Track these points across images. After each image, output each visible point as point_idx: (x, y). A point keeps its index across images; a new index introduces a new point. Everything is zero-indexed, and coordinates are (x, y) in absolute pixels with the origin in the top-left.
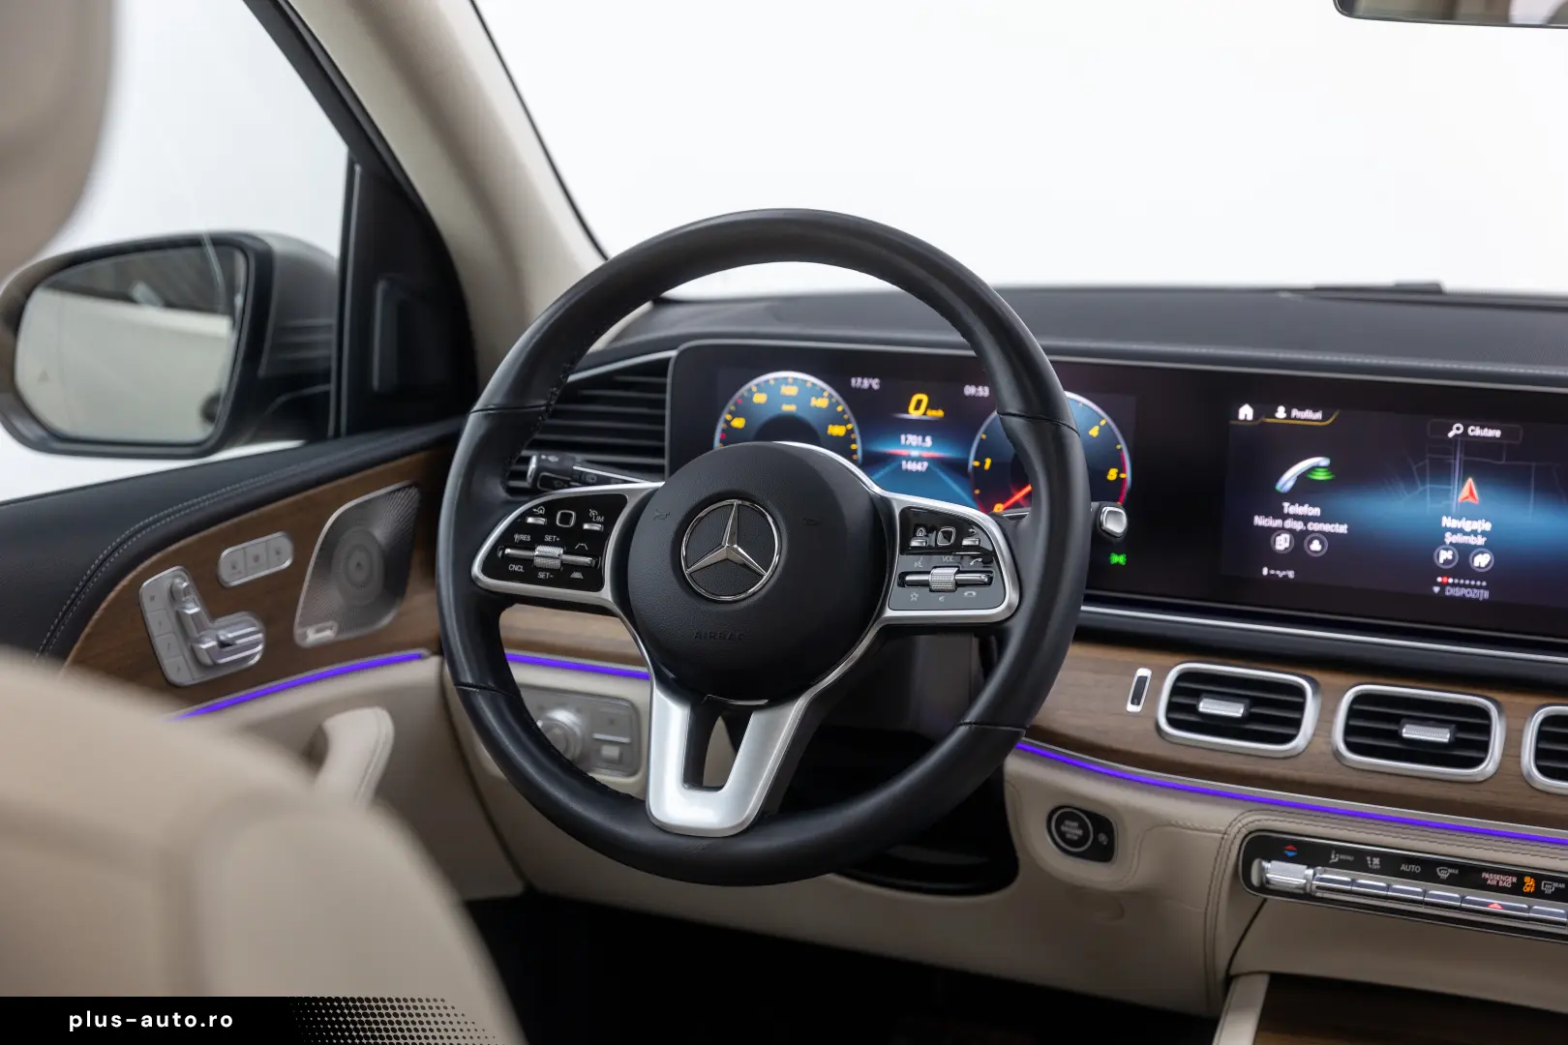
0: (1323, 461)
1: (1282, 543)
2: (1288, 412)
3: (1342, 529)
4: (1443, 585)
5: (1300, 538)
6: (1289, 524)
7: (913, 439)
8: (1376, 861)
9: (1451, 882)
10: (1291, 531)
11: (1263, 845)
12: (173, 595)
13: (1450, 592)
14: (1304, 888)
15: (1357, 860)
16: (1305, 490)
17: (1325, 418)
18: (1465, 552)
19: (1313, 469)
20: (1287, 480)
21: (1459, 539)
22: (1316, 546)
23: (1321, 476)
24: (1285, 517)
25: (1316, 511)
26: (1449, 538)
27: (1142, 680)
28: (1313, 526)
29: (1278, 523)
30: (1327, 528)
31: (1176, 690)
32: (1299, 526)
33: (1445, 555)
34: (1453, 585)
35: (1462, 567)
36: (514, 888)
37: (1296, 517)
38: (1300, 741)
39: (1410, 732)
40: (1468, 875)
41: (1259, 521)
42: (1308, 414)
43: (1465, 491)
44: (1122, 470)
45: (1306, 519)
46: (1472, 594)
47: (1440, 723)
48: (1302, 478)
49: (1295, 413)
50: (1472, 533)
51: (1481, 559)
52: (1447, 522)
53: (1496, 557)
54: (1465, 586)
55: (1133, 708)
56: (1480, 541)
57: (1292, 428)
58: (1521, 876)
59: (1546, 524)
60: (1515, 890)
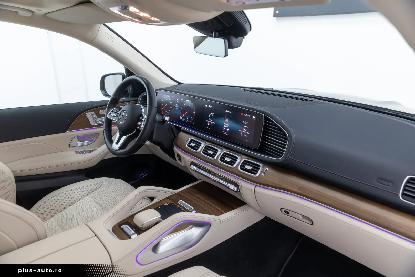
1: (209, 124)
2: (208, 106)
3: (214, 123)
4: (224, 132)
5: (211, 123)
6: (209, 121)
7: (177, 105)
9: (207, 172)
10: (210, 122)
11: (192, 163)
12: (92, 115)
14: (193, 169)
15: (200, 167)
16: (211, 117)
17: (213, 108)
18: (226, 128)
20: (209, 116)
21: (226, 126)
22: (212, 125)
23: (213, 115)
24: (209, 120)
25: (212, 120)
26: (225, 126)
27: (188, 139)
28: (212, 122)
30: (213, 123)
31: (190, 141)
33: (224, 128)
34: (225, 133)
35: (226, 130)
36: (152, 154)
37: (210, 121)
38: (198, 150)
39: (209, 152)
40: (210, 172)
41: (207, 121)
42: (212, 107)
43: (227, 120)
44: (194, 112)
48: (211, 115)
49: (211, 106)
50: (227, 126)
51: (228, 130)
52: (225, 124)
53: (229, 130)
54: (226, 133)
55: (185, 143)
56: (228, 127)
57: (210, 108)
58: (214, 173)
59: (235, 126)
60: (213, 175)
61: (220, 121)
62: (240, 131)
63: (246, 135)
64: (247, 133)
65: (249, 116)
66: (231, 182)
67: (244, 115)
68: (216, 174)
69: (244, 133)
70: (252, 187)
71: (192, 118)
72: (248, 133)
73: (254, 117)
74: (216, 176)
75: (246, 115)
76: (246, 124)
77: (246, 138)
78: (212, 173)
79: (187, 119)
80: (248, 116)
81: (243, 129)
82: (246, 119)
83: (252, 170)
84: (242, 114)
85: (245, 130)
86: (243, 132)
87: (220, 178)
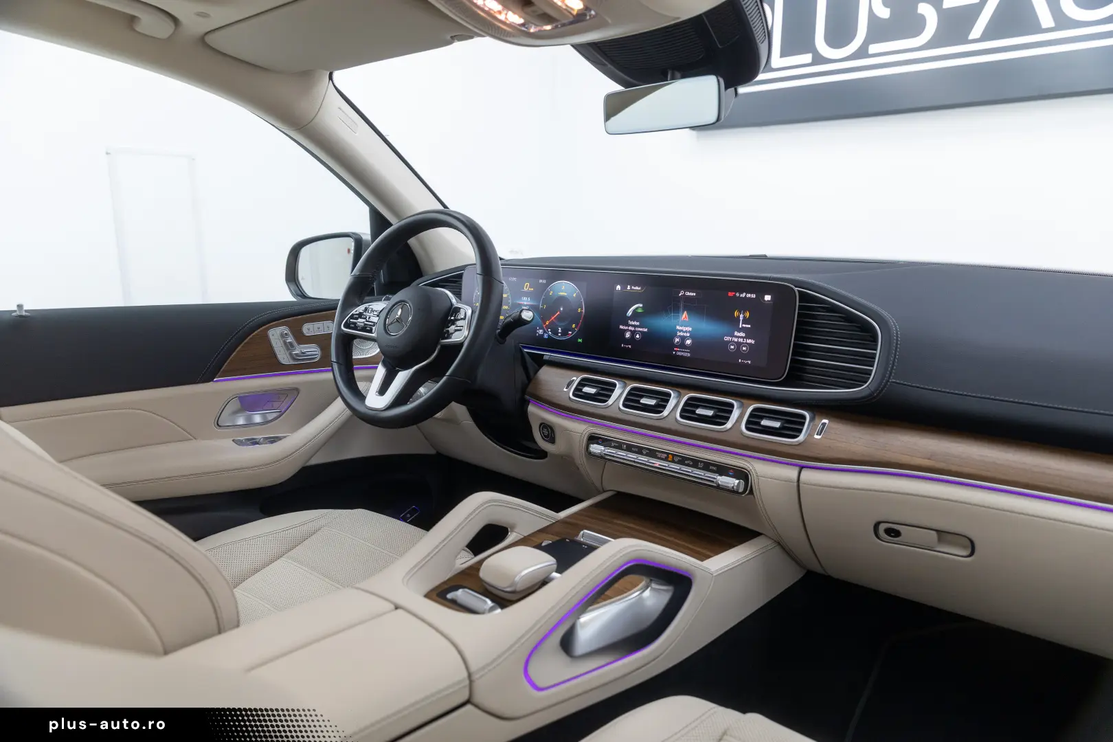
0: (641, 305)
1: (628, 335)
2: (631, 287)
3: (646, 330)
4: (676, 351)
5: (633, 333)
6: (630, 328)
7: (525, 298)
8: (625, 446)
9: (647, 455)
10: (631, 331)
11: (593, 439)
12: (283, 336)
13: (679, 353)
14: (600, 453)
15: (619, 446)
16: (636, 316)
17: (642, 289)
18: (683, 339)
19: (637, 308)
20: (630, 313)
21: (682, 334)
22: (638, 336)
23: (640, 311)
24: (629, 325)
25: (638, 323)
26: (679, 334)
28: (638, 329)
29: (626, 328)
30: (641, 329)
32: (633, 329)
33: (677, 340)
34: (679, 351)
35: (682, 345)
36: (434, 452)
37: (632, 326)
39: (644, 401)
40: (652, 453)
41: (621, 327)
42: (637, 288)
43: (684, 316)
44: (582, 309)
45: (634, 326)
46: (685, 354)
47: (654, 398)
48: (634, 311)
49: (633, 287)
50: (686, 332)
51: (688, 342)
52: (678, 327)
53: (693, 343)
54: (683, 352)
55: (565, 390)
56: (688, 335)
57: (632, 293)
58: (668, 454)
59: (710, 328)
60: (666, 459)
61: (663, 323)
62: (727, 339)
63: (744, 348)
64: (749, 341)
65: (753, 296)
66: (722, 470)
67: (737, 294)
68: (673, 455)
69: (739, 344)
70: (792, 473)
71: (574, 326)
72: (753, 342)
73: (768, 298)
74: (673, 461)
75: (743, 295)
76: (744, 317)
77: (745, 357)
78: (661, 455)
79: (560, 331)
80: (749, 295)
81: (736, 333)
82: (744, 305)
83: (782, 428)
84: (730, 294)
85: (742, 334)
86: (736, 340)
87: (688, 465)
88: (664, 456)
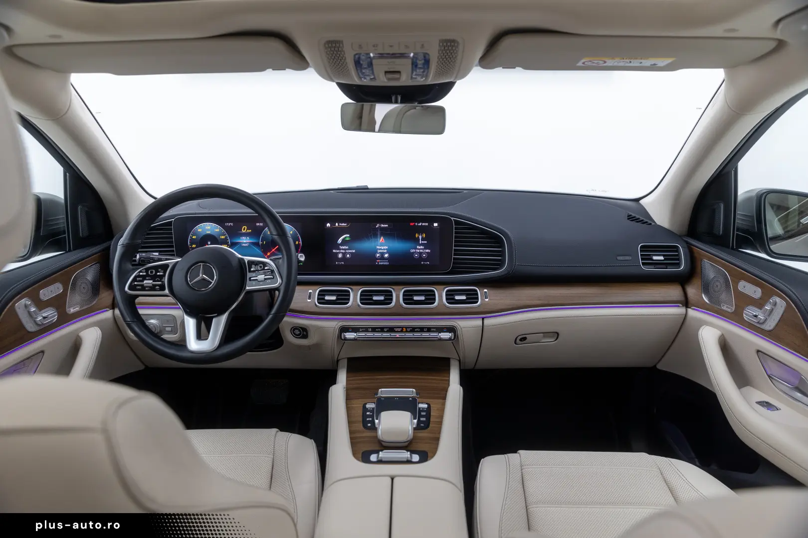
0: (348, 235)
1: (340, 256)
2: (338, 224)
3: (354, 251)
4: (378, 262)
5: (344, 254)
6: (342, 251)
7: (244, 238)
8: (370, 329)
9: (387, 331)
10: (342, 253)
11: (344, 329)
12: (26, 306)
13: (380, 263)
14: (354, 338)
15: (366, 330)
16: (344, 242)
17: (347, 225)
18: (383, 254)
19: (345, 237)
20: (340, 241)
21: (381, 251)
22: (348, 256)
23: (348, 239)
24: (340, 249)
25: (347, 247)
26: (379, 251)
27: (310, 293)
28: (347, 251)
29: (338, 251)
30: (350, 251)
31: (319, 295)
32: (343, 251)
33: (378, 255)
34: (381, 262)
35: (382, 258)
37: (343, 249)
38: (350, 304)
39: (375, 298)
40: (391, 329)
41: (334, 251)
42: (343, 224)
43: (381, 240)
44: (299, 241)
45: (345, 249)
46: (385, 264)
47: (382, 295)
48: (343, 240)
49: (340, 224)
50: (384, 249)
51: (386, 256)
52: (378, 247)
53: (390, 255)
54: (383, 262)
55: (309, 300)
56: (386, 251)
57: (340, 228)
58: (402, 328)
59: (399, 246)
60: (402, 331)
61: (366, 245)
62: (413, 251)
63: (424, 255)
64: (427, 251)
65: (427, 224)
66: (440, 329)
67: (416, 224)
68: (406, 328)
69: (421, 253)
70: (479, 322)
72: (429, 251)
73: (436, 225)
74: (407, 331)
75: (420, 224)
76: (422, 238)
77: (425, 260)
78: (396, 330)
80: (423, 224)
81: (418, 247)
82: (421, 230)
83: (467, 298)
84: (412, 224)
85: (422, 247)
86: (418, 251)
87: (417, 331)
88: (400, 330)
